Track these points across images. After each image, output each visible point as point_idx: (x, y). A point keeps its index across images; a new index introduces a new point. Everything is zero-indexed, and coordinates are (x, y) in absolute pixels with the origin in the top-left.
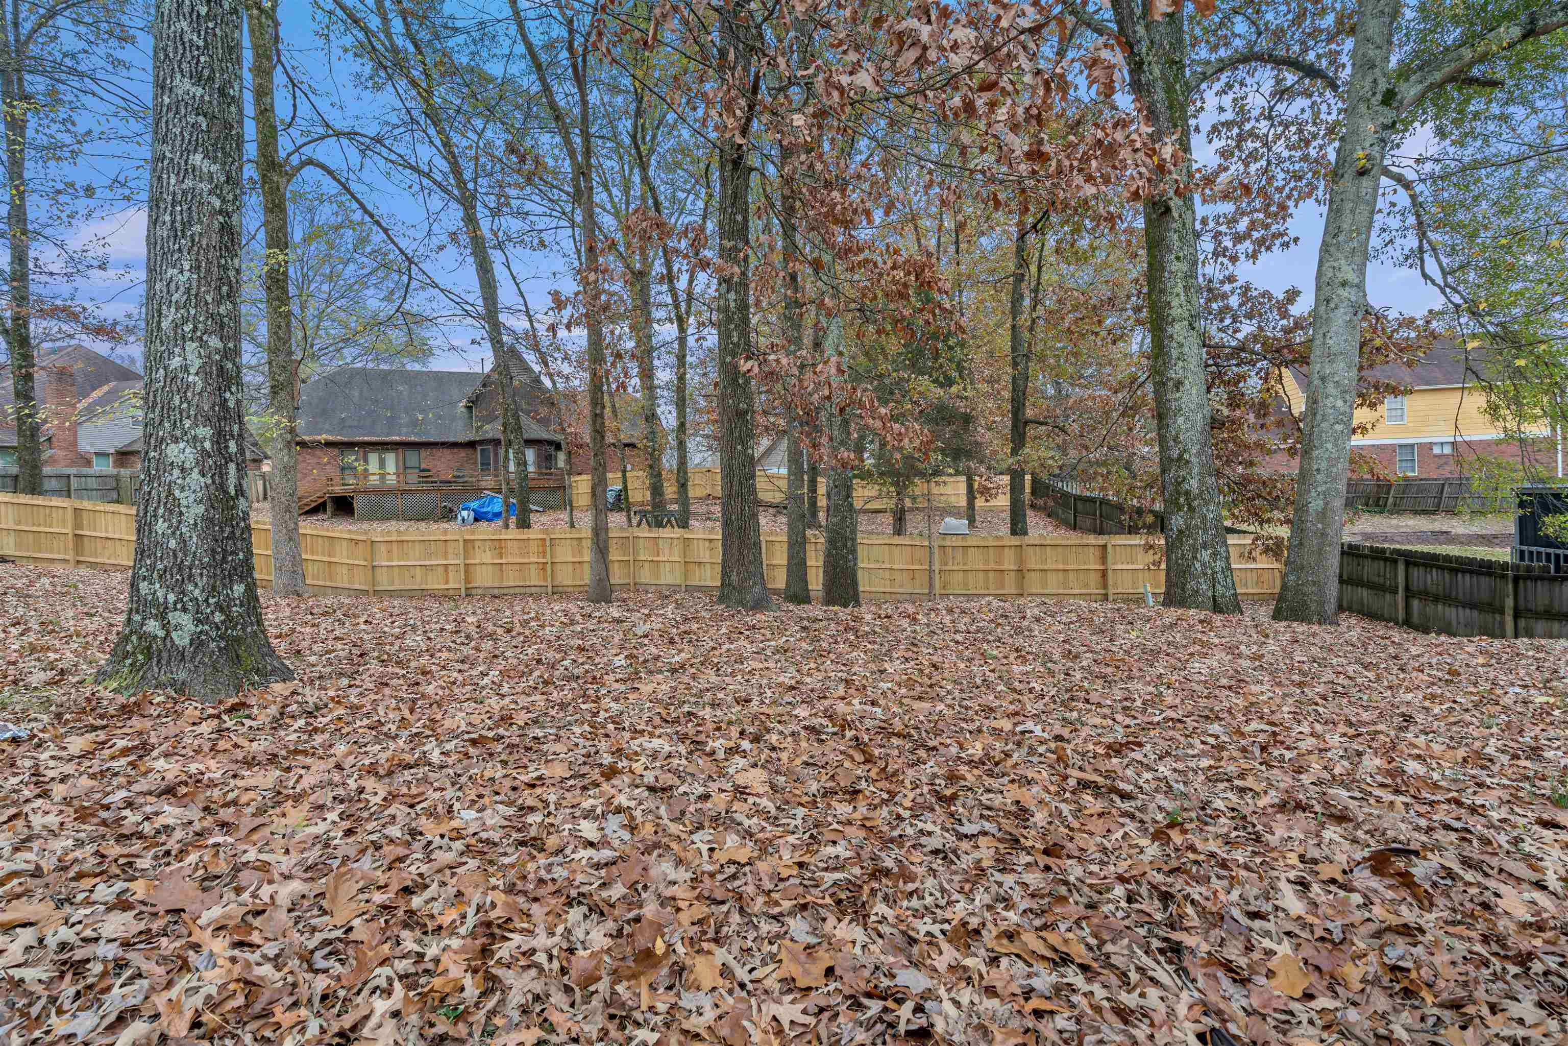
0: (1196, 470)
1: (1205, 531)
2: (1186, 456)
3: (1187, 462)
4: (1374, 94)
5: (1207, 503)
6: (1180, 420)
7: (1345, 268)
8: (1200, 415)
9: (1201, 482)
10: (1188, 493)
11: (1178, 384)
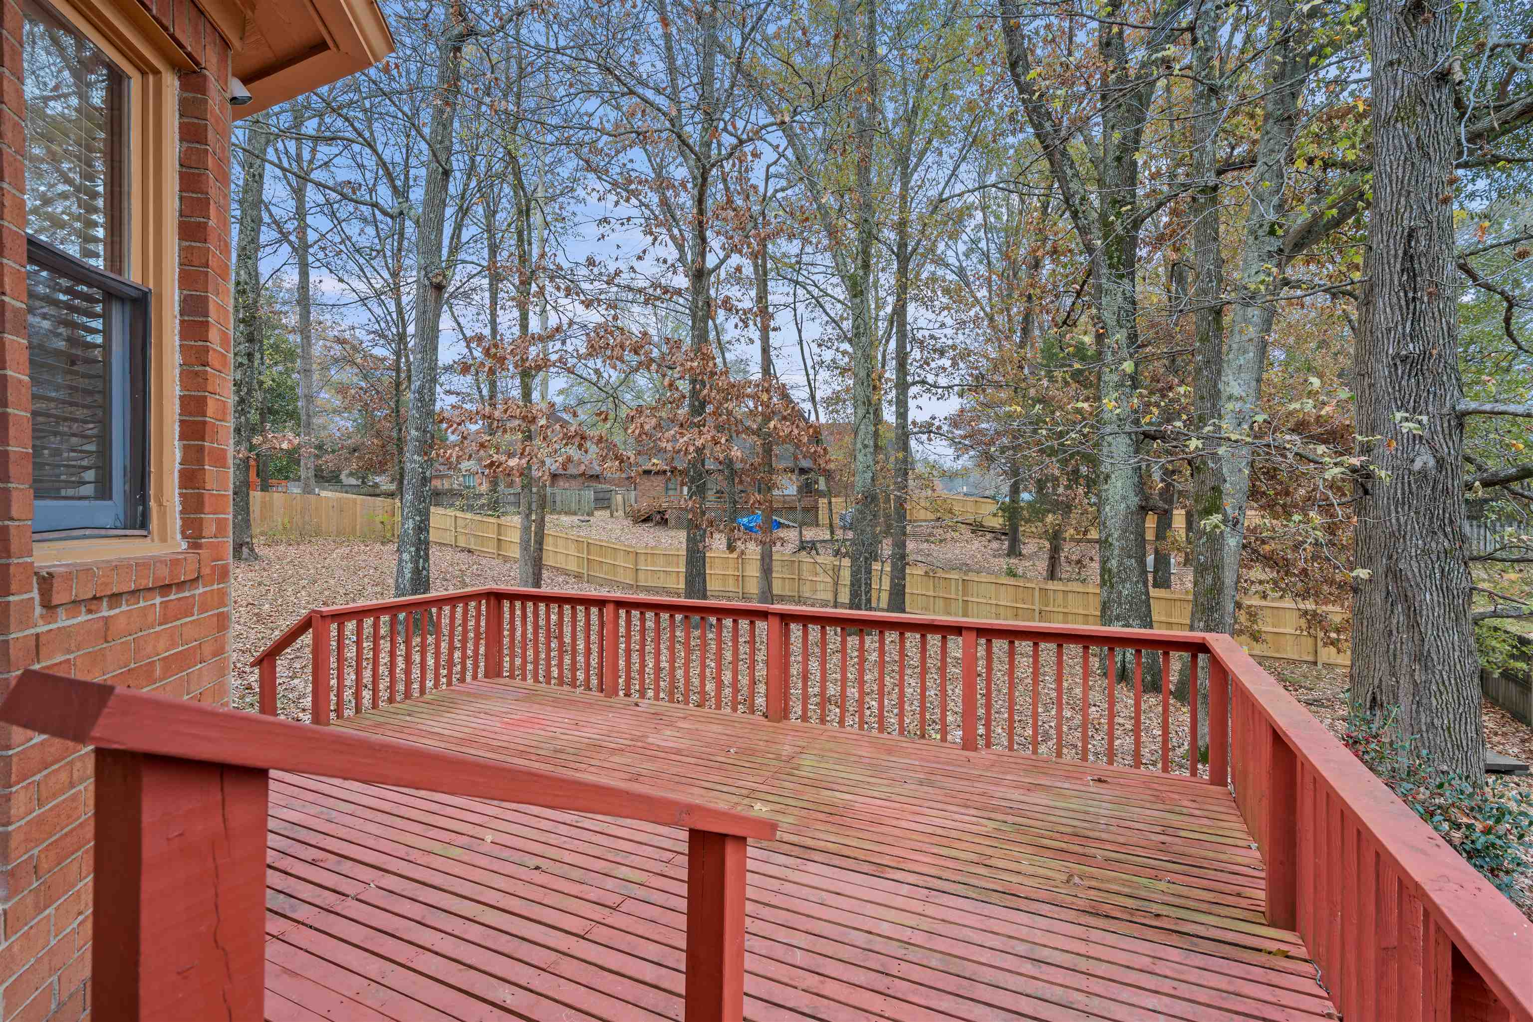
0: (1116, 552)
1: (1120, 604)
2: (1110, 539)
3: (1111, 544)
4: (1261, 226)
5: (1123, 581)
6: (1108, 508)
7: (1232, 383)
8: (1123, 505)
9: (1121, 564)
10: (1110, 571)
11: (1107, 477)
